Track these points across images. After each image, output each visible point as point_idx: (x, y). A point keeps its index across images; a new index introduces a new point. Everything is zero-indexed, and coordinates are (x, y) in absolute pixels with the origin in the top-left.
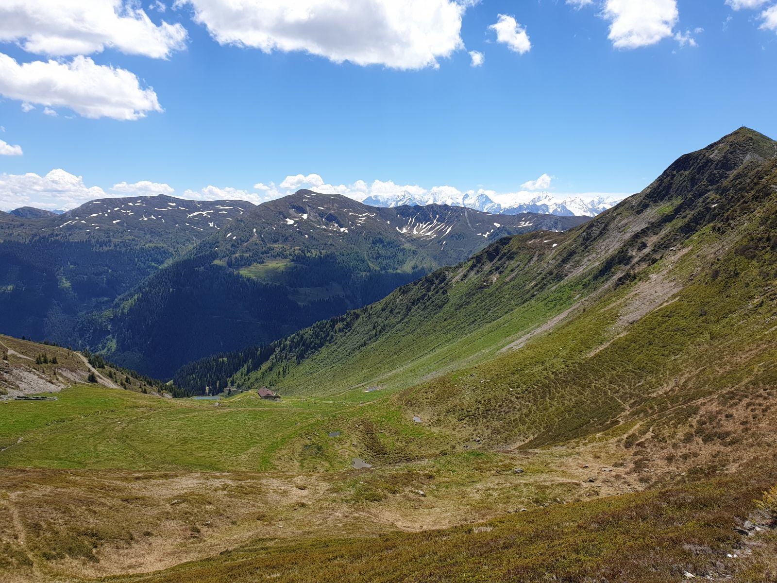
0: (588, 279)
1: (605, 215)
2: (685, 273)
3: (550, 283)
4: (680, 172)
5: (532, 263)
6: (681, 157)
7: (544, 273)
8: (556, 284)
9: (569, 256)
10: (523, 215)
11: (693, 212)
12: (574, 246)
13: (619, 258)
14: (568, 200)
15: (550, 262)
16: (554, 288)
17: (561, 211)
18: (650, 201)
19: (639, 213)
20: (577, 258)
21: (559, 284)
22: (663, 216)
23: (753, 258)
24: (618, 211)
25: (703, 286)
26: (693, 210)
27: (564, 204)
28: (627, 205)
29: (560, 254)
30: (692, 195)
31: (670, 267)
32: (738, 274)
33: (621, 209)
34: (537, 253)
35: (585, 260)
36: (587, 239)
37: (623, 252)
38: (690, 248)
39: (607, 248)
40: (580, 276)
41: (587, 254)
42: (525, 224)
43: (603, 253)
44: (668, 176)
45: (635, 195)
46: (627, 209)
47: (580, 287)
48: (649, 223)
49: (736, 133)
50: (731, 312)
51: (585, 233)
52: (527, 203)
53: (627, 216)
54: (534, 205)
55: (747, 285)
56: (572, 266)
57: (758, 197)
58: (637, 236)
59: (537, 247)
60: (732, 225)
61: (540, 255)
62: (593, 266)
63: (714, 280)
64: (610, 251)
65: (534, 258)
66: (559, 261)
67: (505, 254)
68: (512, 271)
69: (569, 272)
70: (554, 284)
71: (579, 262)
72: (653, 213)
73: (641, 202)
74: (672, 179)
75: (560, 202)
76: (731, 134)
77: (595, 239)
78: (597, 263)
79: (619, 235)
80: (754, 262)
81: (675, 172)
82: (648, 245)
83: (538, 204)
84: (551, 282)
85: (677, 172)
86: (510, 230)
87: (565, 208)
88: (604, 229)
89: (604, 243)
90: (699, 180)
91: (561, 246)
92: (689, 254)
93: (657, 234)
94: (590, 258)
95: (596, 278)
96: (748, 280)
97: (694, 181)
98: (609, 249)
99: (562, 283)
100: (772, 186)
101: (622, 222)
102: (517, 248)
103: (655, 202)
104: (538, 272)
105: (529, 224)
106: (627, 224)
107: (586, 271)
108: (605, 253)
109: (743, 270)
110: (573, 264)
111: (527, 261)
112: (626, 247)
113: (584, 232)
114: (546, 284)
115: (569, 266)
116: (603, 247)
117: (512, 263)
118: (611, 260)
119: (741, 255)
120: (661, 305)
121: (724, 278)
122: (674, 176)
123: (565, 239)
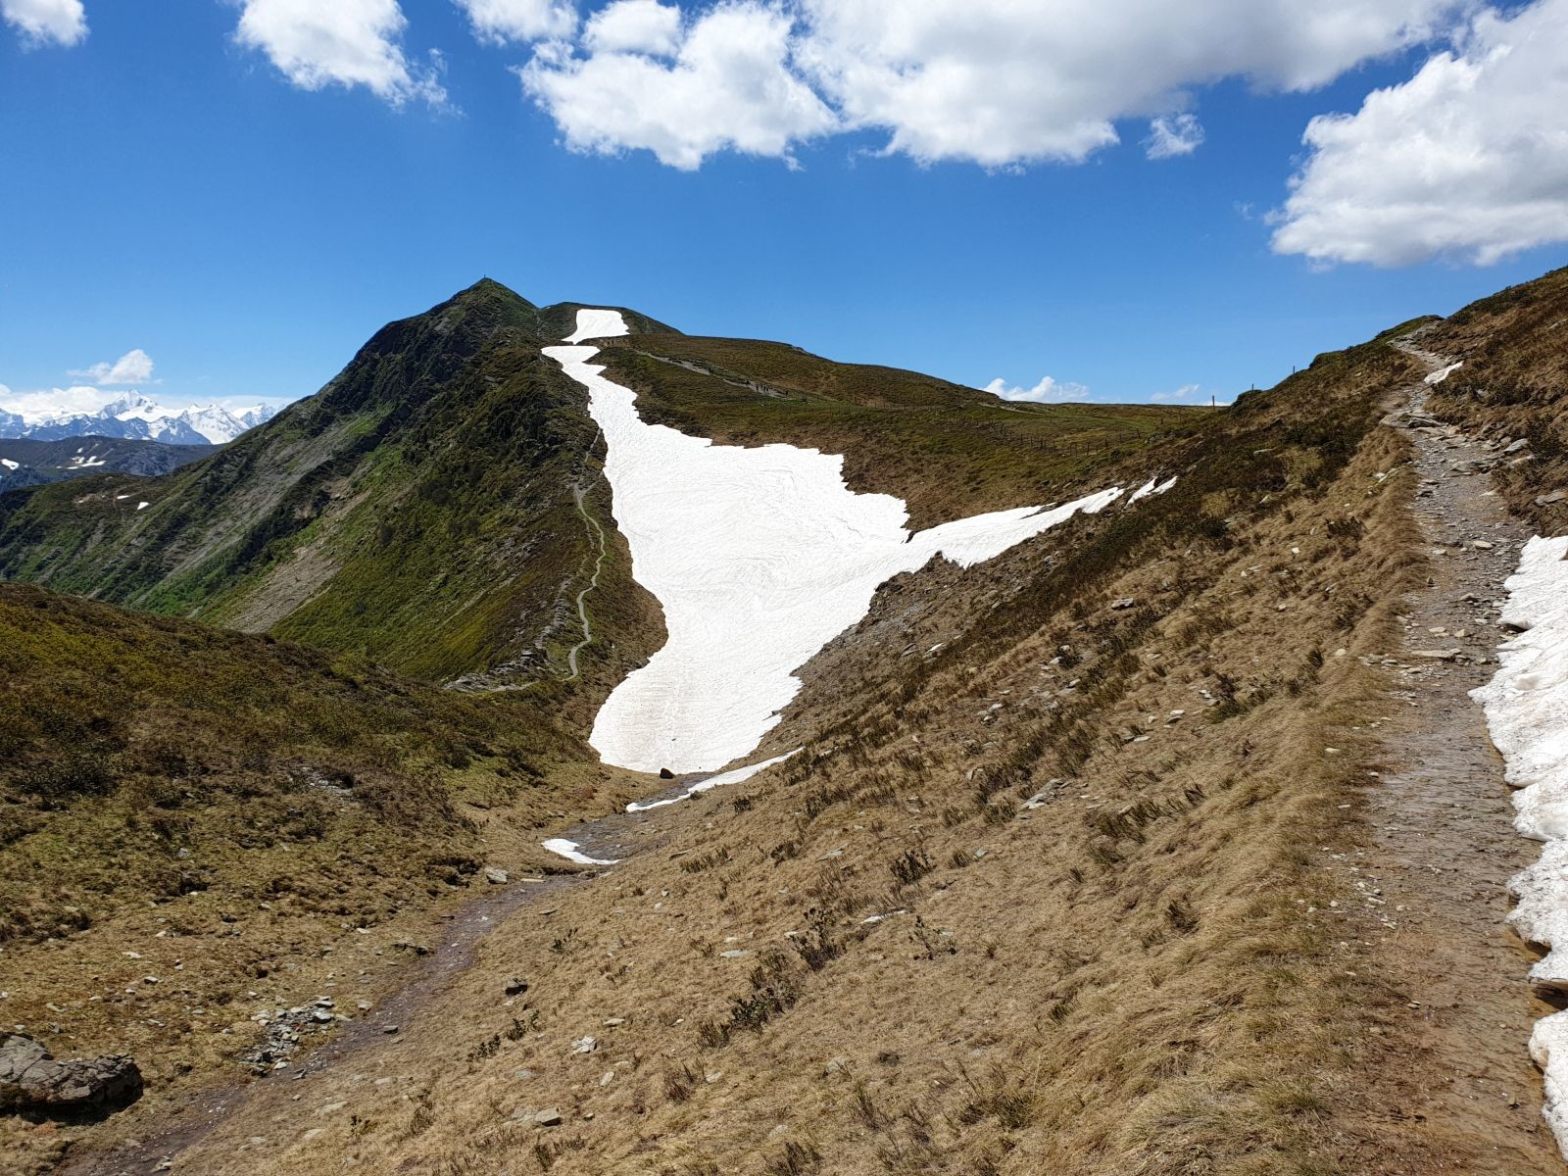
0: (216, 572)
1: (250, 438)
2: (350, 540)
3: (134, 589)
4: (388, 356)
5: (90, 547)
6: (387, 326)
7: (120, 567)
8: (146, 590)
9: (175, 527)
10: (78, 441)
11: (412, 431)
12: (186, 505)
13: (276, 525)
14: (193, 410)
15: (134, 542)
16: (144, 597)
17: (179, 433)
18: (335, 411)
19: (315, 433)
20: (193, 530)
21: (155, 588)
22: (357, 439)
23: (443, 502)
24: (275, 430)
25: (368, 560)
26: (411, 427)
27: (184, 420)
28: (290, 419)
29: (155, 524)
30: (408, 400)
31: (333, 531)
32: (421, 532)
33: (282, 425)
34: (100, 525)
35: (210, 533)
36: (213, 490)
37: (283, 512)
38: (368, 493)
39: (255, 507)
40: (198, 569)
41: (212, 521)
42: (85, 462)
43: (246, 518)
44: (365, 362)
45: (308, 398)
46: (291, 426)
47: (200, 590)
48: (334, 452)
49: (476, 288)
50: (404, 601)
51: (208, 478)
52: (93, 414)
53: (293, 441)
54: (112, 420)
55: (431, 550)
56: (181, 547)
57: (468, 397)
58: (309, 479)
59: (98, 510)
60: (431, 448)
61: (108, 529)
62: (227, 545)
63: (385, 547)
64: (261, 513)
65: (94, 537)
66: (153, 541)
67: (18, 530)
68: (40, 567)
69: (175, 560)
70: (142, 589)
71: (195, 538)
72: (340, 435)
73: (318, 411)
74: (373, 367)
75: (174, 414)
76: (468, 291)
77: (228, 489)
78: (236, 539)
79: (278, 479)
80: (445, 510)
81: (377, 355)
82: (332, 497)
83: (123, 417)
84: (135, 584)
85: (382, 355)
86: (47, 475)
87: (188, 427)
88: (247, 467)
89: (248, 497)
90: (419, 371)
91: (156, 508)
92: (364, 505)
93: (348, 475)
94: (221, 529)
95: (232, 570)
96: (432, 542)
97: (410, 372)
98: (258, 509)
99: (160, 586)
100: (487, 377)
101: (283, 453)
102: (49, 515)
103: (346, 412)
104: (106, 566)
105: (96, 461)
106: (292, 457)
107: (211, 556)
108: (252, 517)
109: (429, 525)
110: (184, 543)
111: (77, 542)
112: (289, 503)
113: (206, 475)
114: (124, 593)
115: (174, 547)
116: (246, 505)
117: (38, 549)
118: (260, 530)
119: (429, 497)
120: (302, 603)
121: (400, 542)
122: (377, 362)
123: (165, 491)
